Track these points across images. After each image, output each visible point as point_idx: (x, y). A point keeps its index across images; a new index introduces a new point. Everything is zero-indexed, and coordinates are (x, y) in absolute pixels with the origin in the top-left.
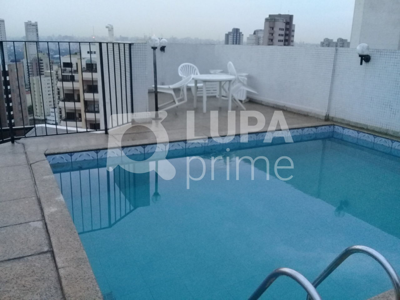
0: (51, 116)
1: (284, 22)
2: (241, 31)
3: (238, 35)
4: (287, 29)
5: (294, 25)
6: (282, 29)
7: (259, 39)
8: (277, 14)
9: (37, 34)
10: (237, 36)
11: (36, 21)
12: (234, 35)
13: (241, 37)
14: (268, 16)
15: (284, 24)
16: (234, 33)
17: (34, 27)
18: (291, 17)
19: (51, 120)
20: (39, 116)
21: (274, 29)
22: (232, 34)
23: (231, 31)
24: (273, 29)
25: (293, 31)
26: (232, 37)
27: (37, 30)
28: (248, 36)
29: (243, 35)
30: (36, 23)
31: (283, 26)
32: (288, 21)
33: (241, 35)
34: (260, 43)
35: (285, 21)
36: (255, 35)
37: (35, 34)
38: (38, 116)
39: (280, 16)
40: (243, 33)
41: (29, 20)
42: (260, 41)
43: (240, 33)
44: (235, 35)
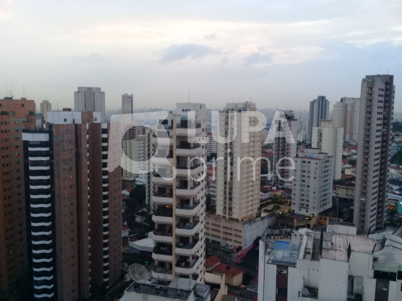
0: (139, 178)
1: (384, 83)
2: (326, 99)
3: (324, 102)
4: (387, 90)
5: (395, 86)
6: (382, 90)
7: (346, 106)
8: (375, 74)
9: (132, 106)
10: (322, 103)
11: (132, 94)
12: (319, 103)
13: (327, 104)
14: (365, 77)
15: (384, 85)
16: (320, 101)
17: (130, 99)
18: (391, 78)
19: (139, 181)
20: (129, 178)
21: (373, 89)
22: (317, 102)
23: (316, 98)
24: (371, 89)
25: (394, 92)
26: (317, 104)
27: (132, 102)
28: (335, 104)
29: (329, 102)
30: (132, 95)
31: (383, 86)
32: (389, 81)
33: (328, 102)
34: (347, 110)
35: (384, 81)
36: (342, 103)
37: (130, 105)
38: (127, 177)
39: (378, 76)
40: (329, 101)
41: (126, 93)
42: (347, 108)
43: (326, 101)
44: (321, 102)
